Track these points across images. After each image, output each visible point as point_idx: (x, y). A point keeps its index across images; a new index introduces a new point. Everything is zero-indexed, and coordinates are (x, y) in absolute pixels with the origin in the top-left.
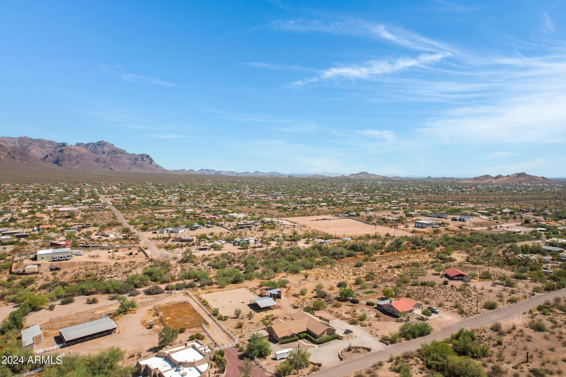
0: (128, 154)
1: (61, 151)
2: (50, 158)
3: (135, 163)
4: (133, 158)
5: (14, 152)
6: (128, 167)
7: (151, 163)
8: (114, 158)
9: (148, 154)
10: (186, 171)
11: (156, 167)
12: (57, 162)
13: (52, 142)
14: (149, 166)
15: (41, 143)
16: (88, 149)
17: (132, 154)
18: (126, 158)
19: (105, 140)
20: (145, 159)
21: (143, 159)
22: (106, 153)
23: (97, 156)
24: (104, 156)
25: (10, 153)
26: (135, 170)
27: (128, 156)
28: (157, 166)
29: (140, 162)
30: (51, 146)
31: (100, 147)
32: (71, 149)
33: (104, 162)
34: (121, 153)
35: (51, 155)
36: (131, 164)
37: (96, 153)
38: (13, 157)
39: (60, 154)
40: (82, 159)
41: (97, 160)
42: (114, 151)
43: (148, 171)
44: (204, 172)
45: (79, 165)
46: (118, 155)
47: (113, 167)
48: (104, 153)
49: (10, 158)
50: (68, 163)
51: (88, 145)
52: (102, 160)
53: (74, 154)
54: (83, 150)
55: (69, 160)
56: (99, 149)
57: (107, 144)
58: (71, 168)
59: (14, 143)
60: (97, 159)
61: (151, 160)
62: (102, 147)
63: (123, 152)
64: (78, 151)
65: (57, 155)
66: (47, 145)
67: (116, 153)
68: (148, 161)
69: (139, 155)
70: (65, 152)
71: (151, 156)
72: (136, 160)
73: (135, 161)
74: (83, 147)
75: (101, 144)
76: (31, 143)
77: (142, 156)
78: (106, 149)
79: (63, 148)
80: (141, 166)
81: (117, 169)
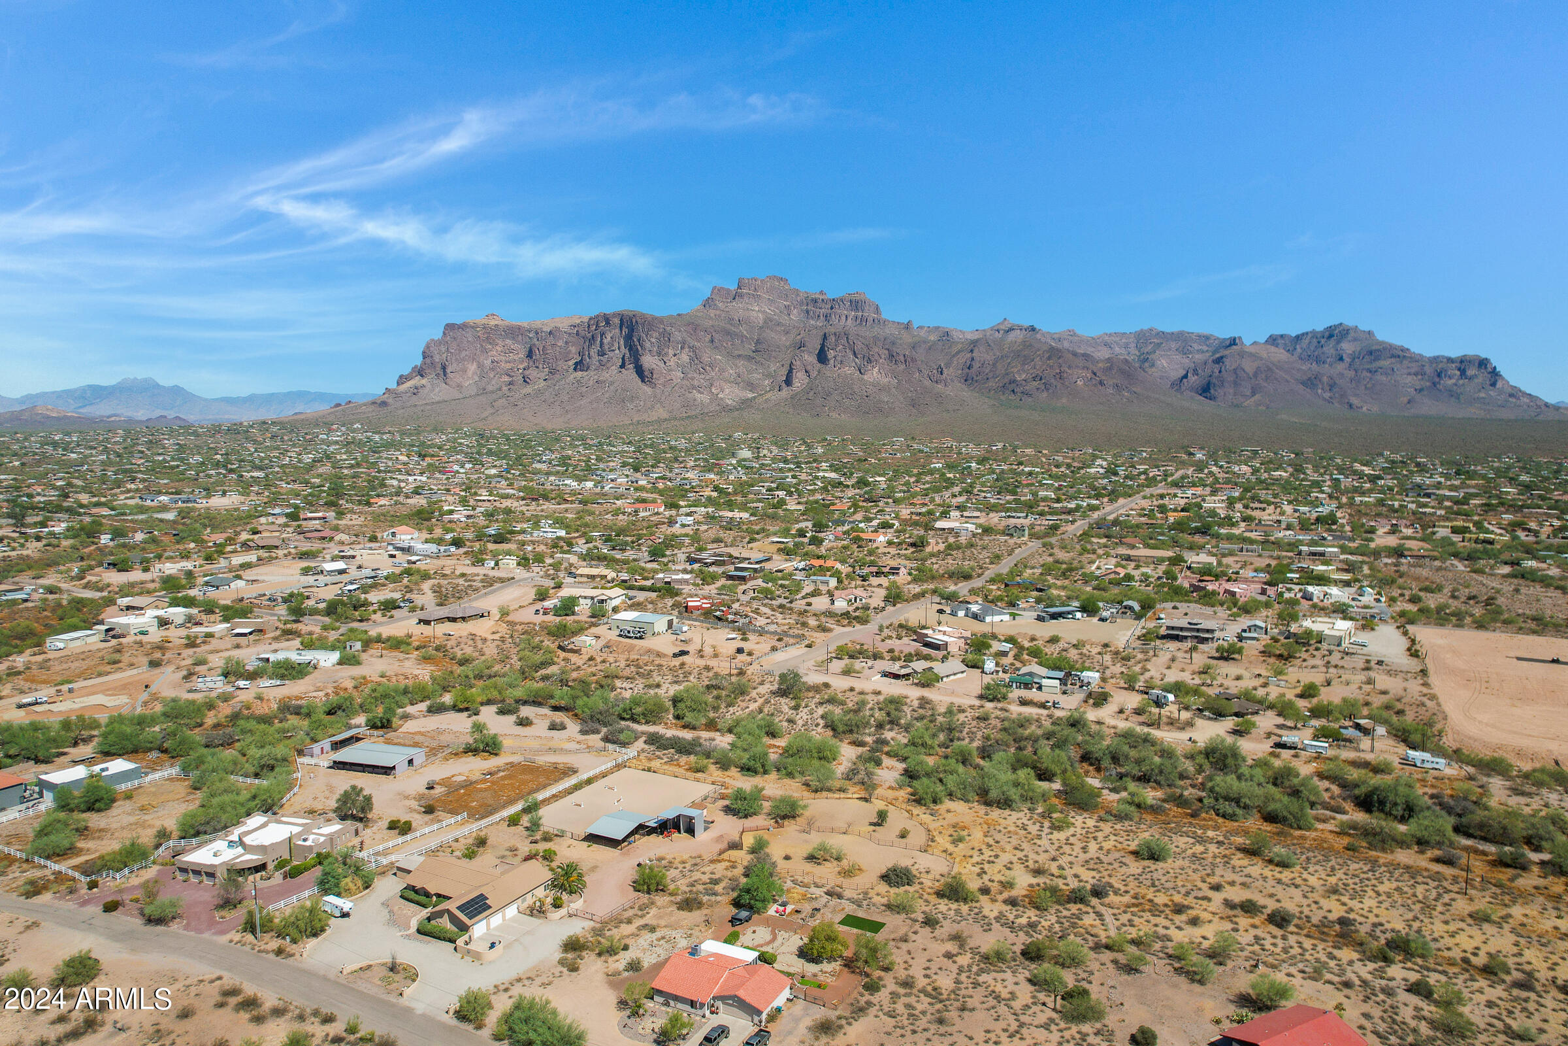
0: (1416, 359)
1: (1219, 361)
2: (1192, 378)
3: (1434, 384)
4: (1428, 370)
5: (1110, 368)
6: (1405, 400)
7: (1493, 384)
8: (1365, 374)
9: (1483, 356)
11: (1511, 395)
12: (1205, 390)
13: (1207, 338)
14: (1482, 395)
15: (1182, 341)
16: (1299, 350)
17: (1435, 360)
18: (1406, 371)
19: (1349, 322)
20: (1471, 372)
21: (1463, 372)
22: (1347, 360)
23: (1317, 369)
24: (1340, 367)
25: (1095, 374)
26: (1429, 407)
27: (1413, 365)
28: (1515, 393)
29: (1453, 381)
30: (1205, 348)
31: (1332, 342)
32: (1242, 354)
33: (1332, 387)
34: (1393, 356)
35: (1195, 372)
36: (1421, 390)
37: (1319, 360)
38: (1101, 383)
39: (1216, 368)
40: (1267, 379)
41: (1311, 382)
42: (1371, 353)
43: (1474, 412)
45: (1257, 397)
46: (1381, 363)
47: (1355, 401)
48: (1341, 359)
49: (1095, 385)
50: (1232, 391)
51: (1298, 338)
52: (1325, 379)
53: (1249, 367)
54: (1279, 354)
55: (1236, 383)
56: (1329, 349)
57: (1352, 334)
58: (1237, 406)
59: (1126, 346)
60: (1309, 379)
61: (1495, 374)
62: (1338, 342)
63: (1399, 354)
64: (1261, 359)
65: (1208, 371)
66: (1196, 346)
67: (1377, 359)
68: (1482, 377)
69: (1450, 360)
70: (1227, 362)
71: (1496, 362)
72: (1439, 375)
73: (1437, 380)
74: (1284, 346)
75: (1336, 334)
76: (1159, 345)
77: (1463, 364)
78: (1347, 347)
79: (1227, 352)
80: (1453, 394)
81: (1368, 407)
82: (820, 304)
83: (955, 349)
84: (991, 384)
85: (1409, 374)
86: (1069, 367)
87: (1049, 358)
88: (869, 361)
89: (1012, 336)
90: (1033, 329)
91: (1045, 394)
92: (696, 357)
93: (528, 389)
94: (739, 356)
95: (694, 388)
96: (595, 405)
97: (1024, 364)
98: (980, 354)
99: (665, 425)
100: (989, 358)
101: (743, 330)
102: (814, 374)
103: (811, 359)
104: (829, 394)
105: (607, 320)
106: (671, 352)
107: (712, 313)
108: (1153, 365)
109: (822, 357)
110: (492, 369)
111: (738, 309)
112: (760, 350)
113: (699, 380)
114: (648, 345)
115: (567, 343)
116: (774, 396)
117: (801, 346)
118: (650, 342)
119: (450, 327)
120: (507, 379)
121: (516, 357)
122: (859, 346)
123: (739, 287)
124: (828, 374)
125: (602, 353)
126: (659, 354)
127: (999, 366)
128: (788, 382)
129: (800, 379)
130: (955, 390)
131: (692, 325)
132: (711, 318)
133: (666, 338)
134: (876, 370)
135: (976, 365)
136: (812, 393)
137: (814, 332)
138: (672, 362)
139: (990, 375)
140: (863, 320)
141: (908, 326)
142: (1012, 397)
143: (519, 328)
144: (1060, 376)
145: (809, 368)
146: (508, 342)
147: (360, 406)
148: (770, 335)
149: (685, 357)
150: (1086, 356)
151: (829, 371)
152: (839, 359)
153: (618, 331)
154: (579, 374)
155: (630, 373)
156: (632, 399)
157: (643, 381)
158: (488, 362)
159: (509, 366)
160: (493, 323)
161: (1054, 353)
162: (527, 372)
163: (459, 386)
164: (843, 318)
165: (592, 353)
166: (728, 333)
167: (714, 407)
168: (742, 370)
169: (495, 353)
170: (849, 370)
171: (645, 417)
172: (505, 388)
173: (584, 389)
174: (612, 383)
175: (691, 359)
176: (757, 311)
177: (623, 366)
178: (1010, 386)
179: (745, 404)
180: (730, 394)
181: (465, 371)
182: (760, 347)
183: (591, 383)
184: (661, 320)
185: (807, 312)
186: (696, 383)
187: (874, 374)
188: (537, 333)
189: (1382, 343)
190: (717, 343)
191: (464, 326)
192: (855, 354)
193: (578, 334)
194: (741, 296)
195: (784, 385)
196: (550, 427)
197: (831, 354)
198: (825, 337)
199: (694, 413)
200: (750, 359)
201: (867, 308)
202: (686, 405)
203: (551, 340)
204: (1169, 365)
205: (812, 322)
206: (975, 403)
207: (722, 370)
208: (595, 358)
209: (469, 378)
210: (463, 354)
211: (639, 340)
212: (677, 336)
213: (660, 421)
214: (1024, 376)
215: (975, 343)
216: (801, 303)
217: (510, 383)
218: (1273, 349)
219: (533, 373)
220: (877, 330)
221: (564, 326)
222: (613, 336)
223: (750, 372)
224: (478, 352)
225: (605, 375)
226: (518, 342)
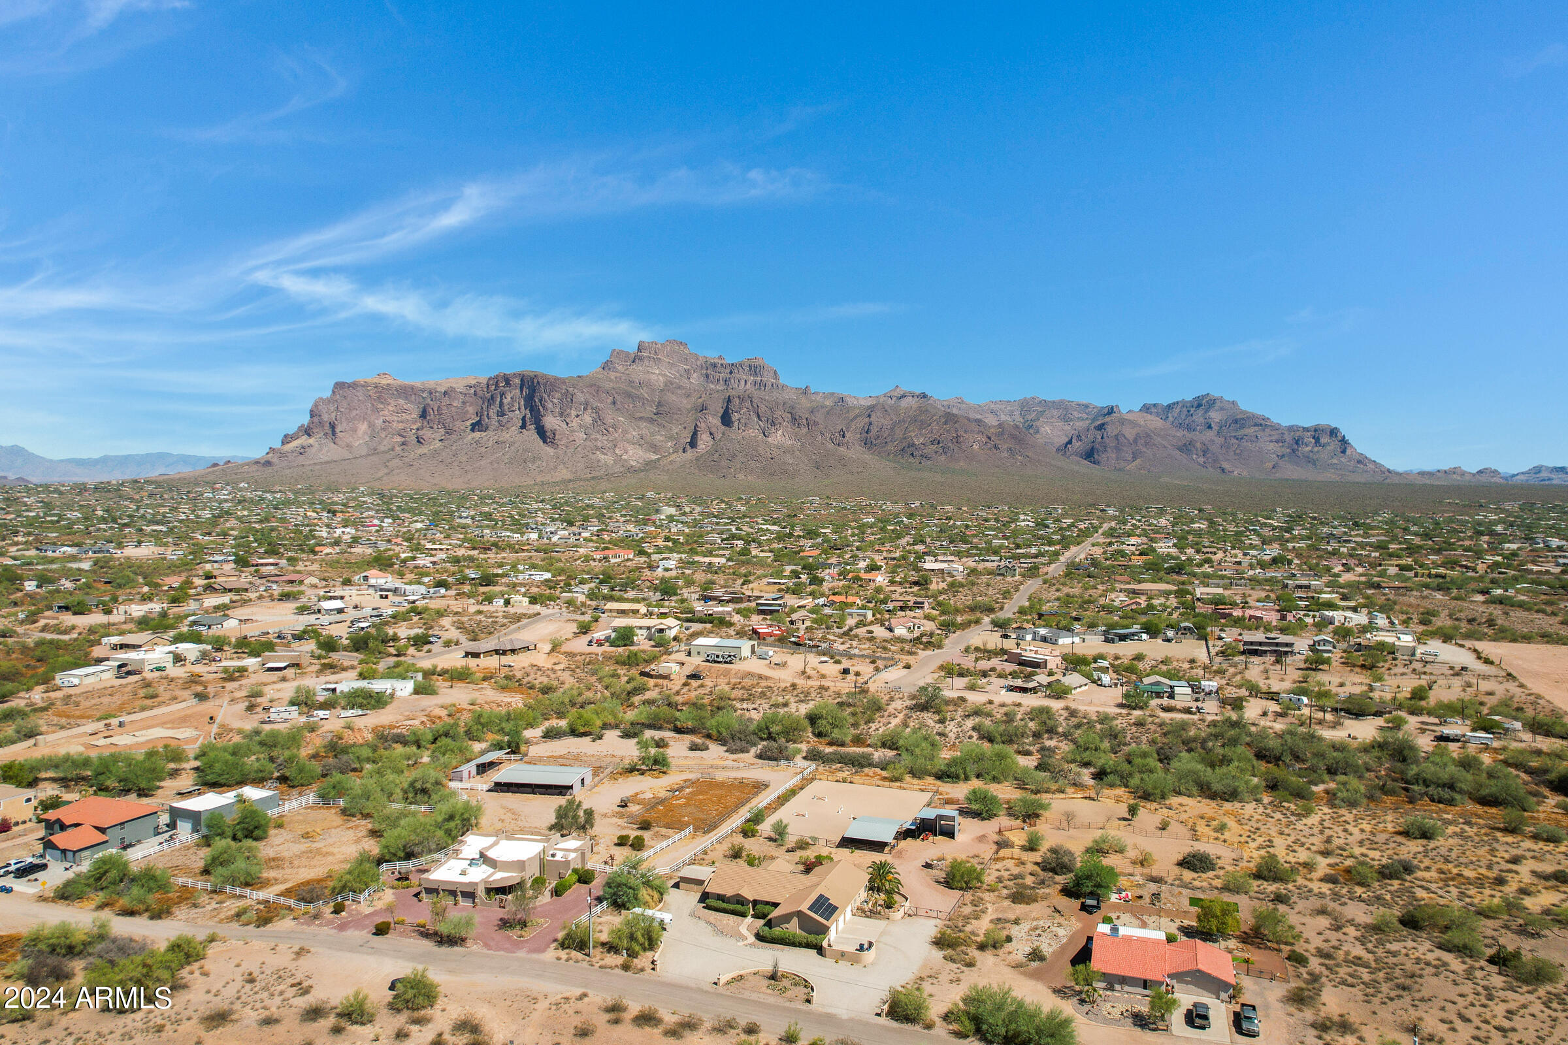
0: (1276, 428)
1: (1101, 427)
2: (1076, 444)
3: (1294, 451)
4: (1288, 437)
5: (1002, 434)
6: (1270, 465)
7: (1344, 452)
8: (1234, 441)
9: (1333, 425)
10: (1463, 474)
11: (1359, 462)
12: (1090, 455)
13: (1087, 406)
14: (1335, 461)
15: (1064, 410)
16: (1171, 418)
17: (1291, 429)
18: (1268, 439)
19: (1215, 393)
20: (1324, 440)
21: (1317, 440)
22: (1215, 427)
23: (1189, 435)
24: (1210, 434)
25: (989, 438)
26: (1292, 472)
27: (1274, 433)
28: (1362, 460)
29: (1309, 448)
30: (1085, 416)
31: (1201, 411)
32: (1122, 422)
33: (1205, 452)
34: (1256, 425)
35: (1079, 438)
36: (1283, 456)
37: (1190, 428)
38: (996, 447)
39: (1099, 434)
40: (1146, 444)
41: (1186, 448)
42: (1236, 421)
43: (1330, 476)
44: (1544, 474)
45: (1138, 461)
46: (1246, 431)
47: (1226, 465)
48: (1210, 427)
49: (990, 449)
50: (1114, 456)
51: (1170, 407)
52: (1198, 445)
53: (1130, 433)
54: (1154, 422)
55: (1118, 449)
56: (1199, 417)
57: (1218, 404)
58: (1120, 470)
59: (1011, 414)
60: (1185, 445)
61: (1344, 442)
62: (1207, 411)
63: (1262, 424)
64: (1139, 426)
65: (1091, 437)
66: (1076, 414)
67: (1242, 427)
68: (1334, 445)
69: (1306, 430)
70: (1109, 428)
71: (1345, 431)
72: (1297, 443)
73: (1295, 447)
74: (1158, 414)
75: (1203, 403)
76: (1042, 412)
77: (1317, 433)
78: (1215, 416)
79: (1107, 419)
80: (1311, 461)
81: (1239, 471)
82: (719, 369)
83: (852, 415)
84: (890, 447)
85: (1271, 441)
86: (965, 432)
87: (945, 423)
88: (773, 424)
89: (904, 403)
90: (925, 396)
91: (943, 458)
92: (598, 419)
93: (423, 450)
94: (641, 418)
95: (597, 449)
96: (496, 465)
97: (921, 429)
98: (878, 419)
99: (571, 485)
100: (886, 422)
101: (644, 392)
102: (718, 436)
103: (715, 421)
104: (734, 456)
105: (507, 380)
106: (574, 413)
107: (613, 375)
108: (1037, 432)
109: (726, 420)
110: (384, 429)
111: (638, 372)
112: (661, 413)
113: (602, 441)
114: (550, 405)
115: (464, 403)
116: (679, 457)
117: (703, 408)
118: (552, 403)
119: (339, 386)
120: (399, 439)
121: (409, 417)
122: (763, 409)
123: (639, 350)
124: (733, 436)
125: (501, 414)
126: (561, 415)
127: (897, 431)
128: (693, 444)
129: (704, 441)
130: (855, 452)
131: (595, 387)
132: (611, 381)
133: (568, 399)
134: (780, 432)
135: (874, 430)
136: (717, 455)
137: (715, 395)
138: (575, 424)
139: (889, 439)
140: (762, 385)
141: (805, 392)
142: (911, 460)
143: (412, 388)
144: (957, 440)
145: (713, 430)
146: (401, 401)
147: (243, 465)
148: (671, 398)
149: (588, 418)
150: (978, 421)
151: (734, 433)
152: (743, 421)
153: (518, 391)
154: (477, 434)
155: (531, 433)
156: (534, 460)
157: (545, 442)
158: (379, 422)
159: (401, 426)
160: (385, 382)
161: (950, 418)
162: (421, 433)
163: (349, 446)
164: (743, 383)
165: (491, 413)
166: (629, 395)
167: (617, 469)
168: (645, 432)
169: (387, 412)
170: (753, 433)
171: (548, 478)
172: (398, 449)
173: (483, 450)
174: (512, 444)
175: (594, 421)
176: (657, 375)
177: (523, 427)
178: (909, 450)
179: (649, 465)
180: (635, 455)
181: (355, 430)
182: (661, 409)
183: (490, 443)
184: (563, 381)
185: (707, 376)
186: (599, 444)
187: (778, 437)
188: (431, 393)
189: (1245, 412)
190: (619, 405)
191: (354, 385)
192: (759, 417)
193: (475, 394)
194: (641, 359)
195: (688, 447)
196: (450, 487)
197: (735, 417)
198: (729, 400)
199: (598, 474)
200: (651, 421)
201: (765, 373)
202: (590, 467)
203: (446, 400)
204: (1052, 432)
205: (712, 386)
206: (878, 466)
207: (625, 432)
208: (494, 418)
209: (359, 439)
210: (354, 413)
211: (541, 401)
212: (580, 397)
213: (565, 482)
214: (921, 440)
215: (872, 408)
216: (701, 367)
217: (403, 444)
218: (1149, 417)
219: (427, 433)
220: (775, 394)
221: (460, 386)
222: (513, 396)
223: (653, 434)
224: (369, 412)
225: (505, 436)
226: (411, 402)
